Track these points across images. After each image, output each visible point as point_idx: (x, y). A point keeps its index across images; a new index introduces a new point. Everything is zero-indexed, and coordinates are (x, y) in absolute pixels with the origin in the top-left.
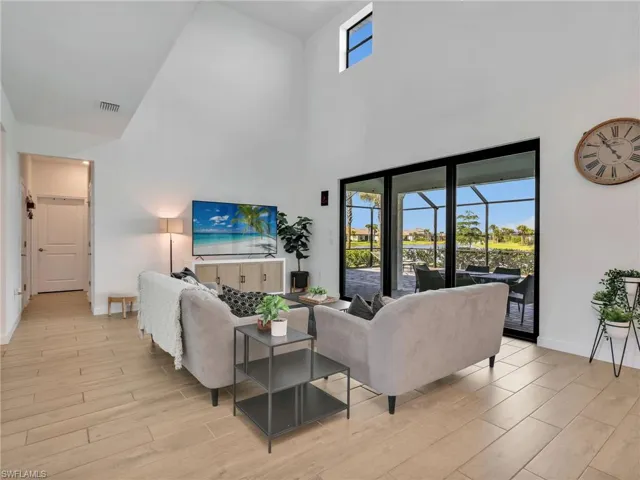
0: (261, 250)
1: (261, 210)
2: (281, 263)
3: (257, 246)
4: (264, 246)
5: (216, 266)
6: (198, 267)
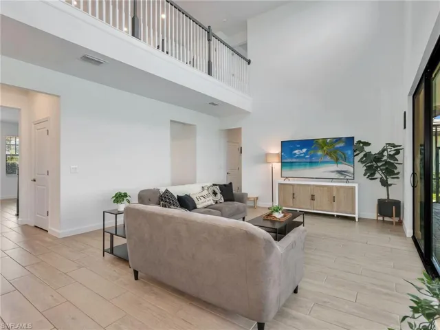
0: (337, 176)
1: (336, 141)
2: (353, 188)
3: (333, 172)
4: (340, 172)
5: (292, 185)
6: (280, 185)
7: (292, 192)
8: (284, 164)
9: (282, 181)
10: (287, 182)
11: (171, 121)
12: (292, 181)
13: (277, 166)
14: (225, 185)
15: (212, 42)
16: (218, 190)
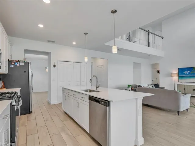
5: (184, 85)
6: (178, 85)
7: (184, 88)
8: (179, 77)
9: (179, 83)
10: (181, 84)
11: (134, 63)
12: (183, 84)
13: (176, 78)
14: (156, 84)
15: (149, 35)
16: (154, 86)
